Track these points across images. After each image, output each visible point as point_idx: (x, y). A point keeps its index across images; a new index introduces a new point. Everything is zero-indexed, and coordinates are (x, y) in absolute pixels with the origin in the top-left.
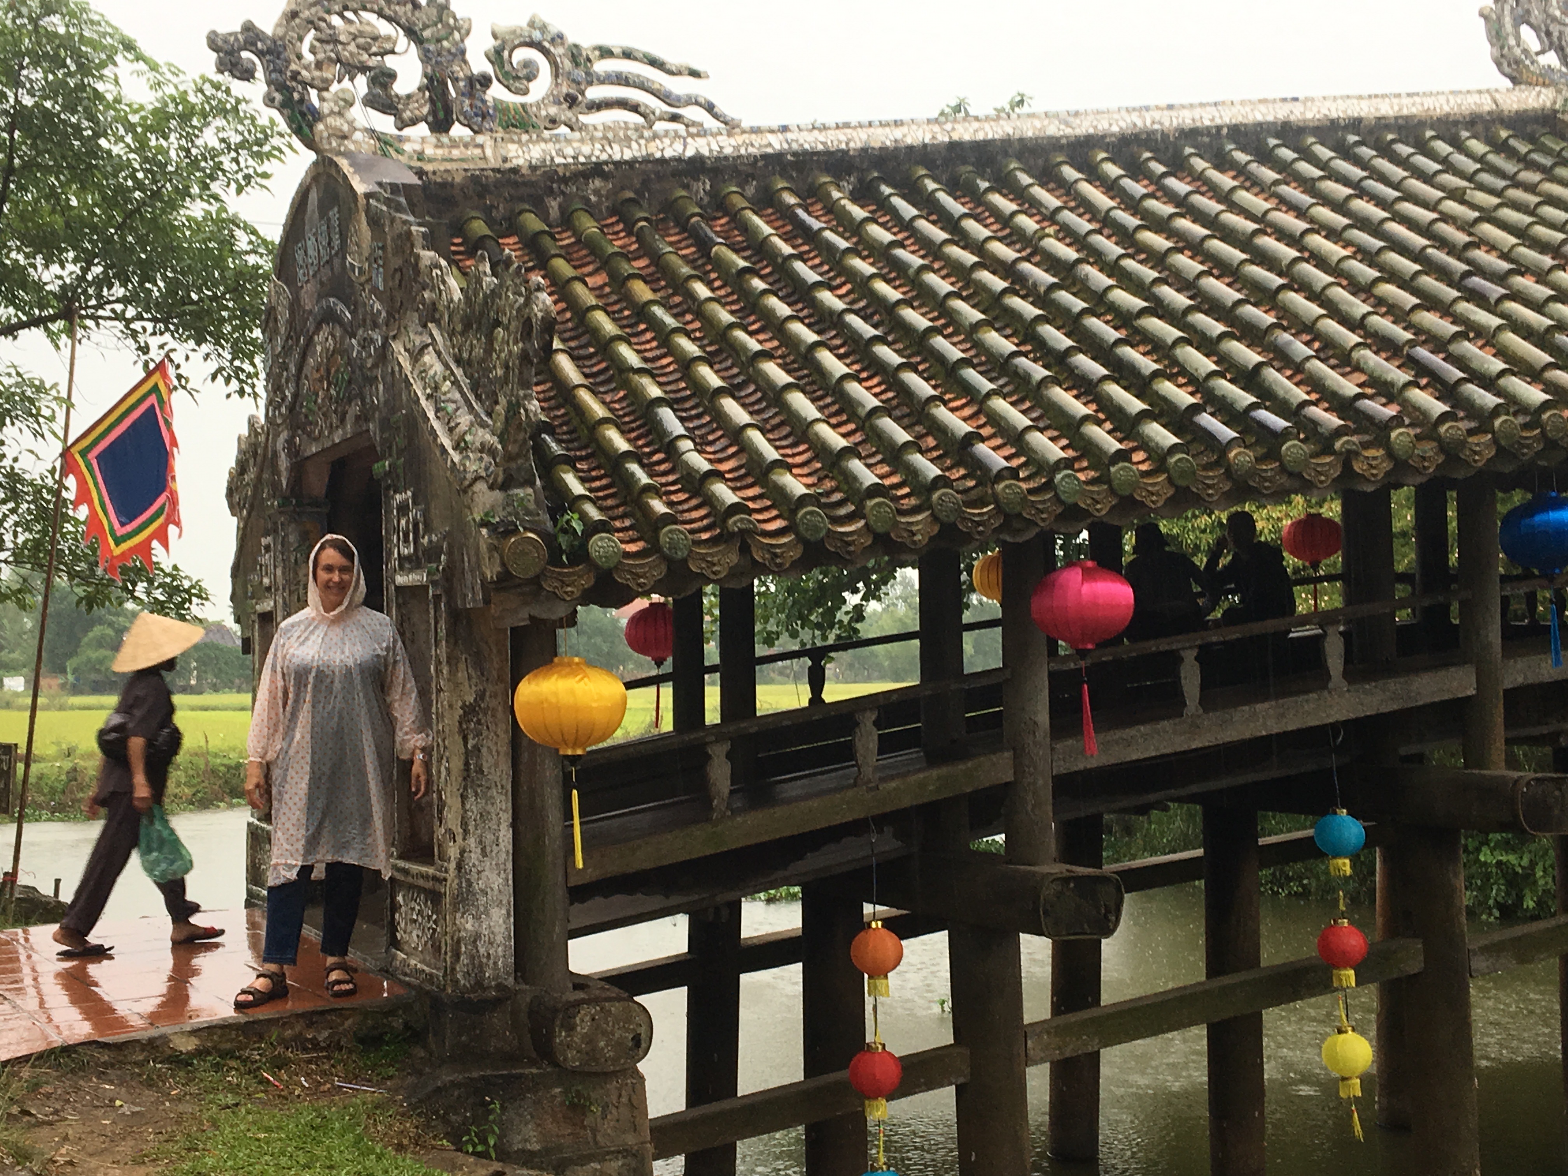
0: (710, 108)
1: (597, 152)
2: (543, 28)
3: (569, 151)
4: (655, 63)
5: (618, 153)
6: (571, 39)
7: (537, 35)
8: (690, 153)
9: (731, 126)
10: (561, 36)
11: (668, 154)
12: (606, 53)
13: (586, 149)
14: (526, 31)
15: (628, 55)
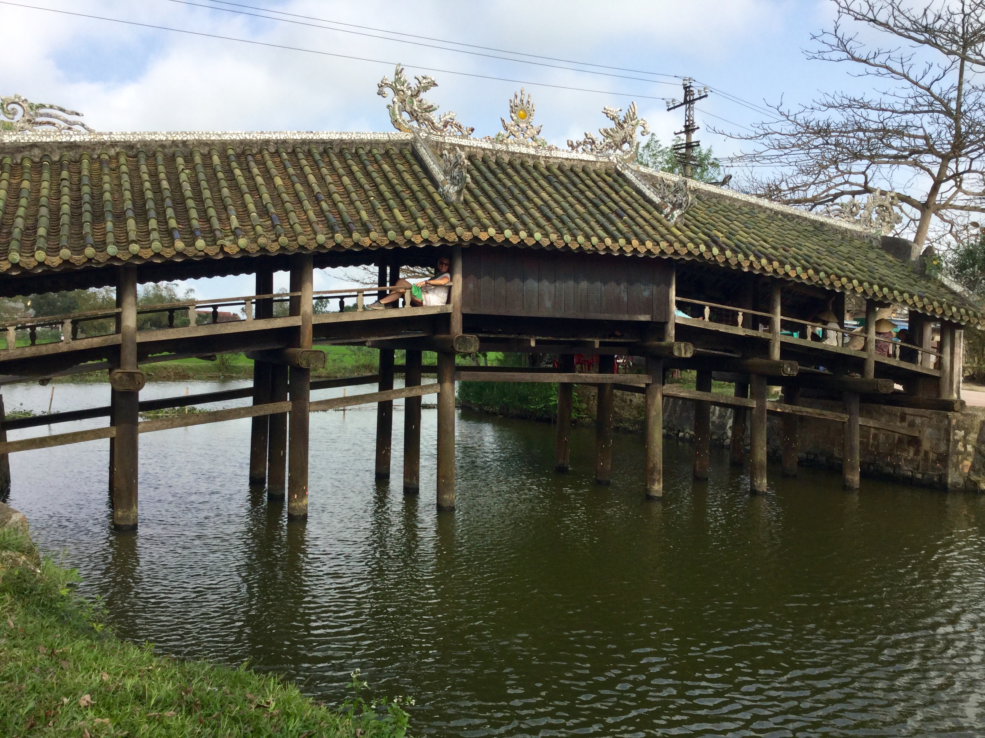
0: (83, 125)
1: (37, 139)
2: (19, 98)
3: (26, 138)
4: (61, 110)
5: (44, 139)
6: (30, 101)
7: (17, 100)
8: (72, 140)
9: (90, 131)
10: (26, 100)
11: (64, 140)
12: (43, 106)
13: (33, 138)
14: (13, 98)
15: (51, 107)
